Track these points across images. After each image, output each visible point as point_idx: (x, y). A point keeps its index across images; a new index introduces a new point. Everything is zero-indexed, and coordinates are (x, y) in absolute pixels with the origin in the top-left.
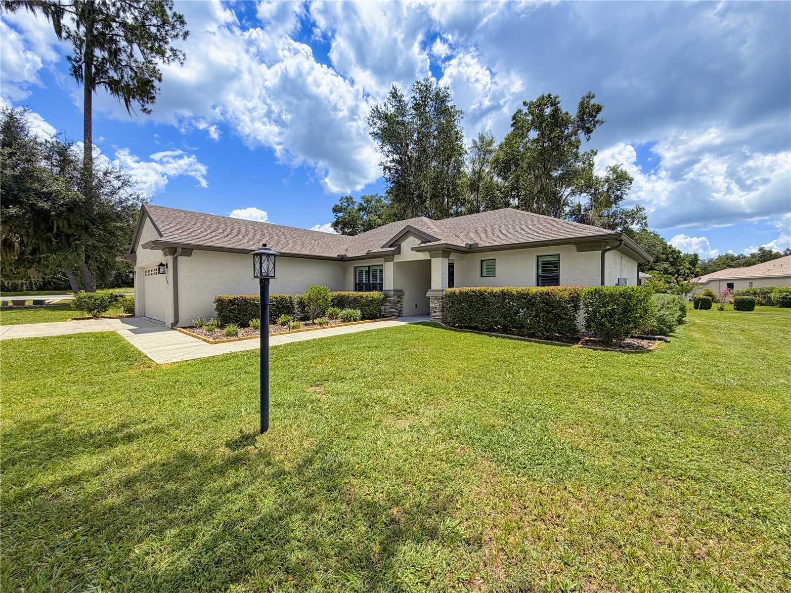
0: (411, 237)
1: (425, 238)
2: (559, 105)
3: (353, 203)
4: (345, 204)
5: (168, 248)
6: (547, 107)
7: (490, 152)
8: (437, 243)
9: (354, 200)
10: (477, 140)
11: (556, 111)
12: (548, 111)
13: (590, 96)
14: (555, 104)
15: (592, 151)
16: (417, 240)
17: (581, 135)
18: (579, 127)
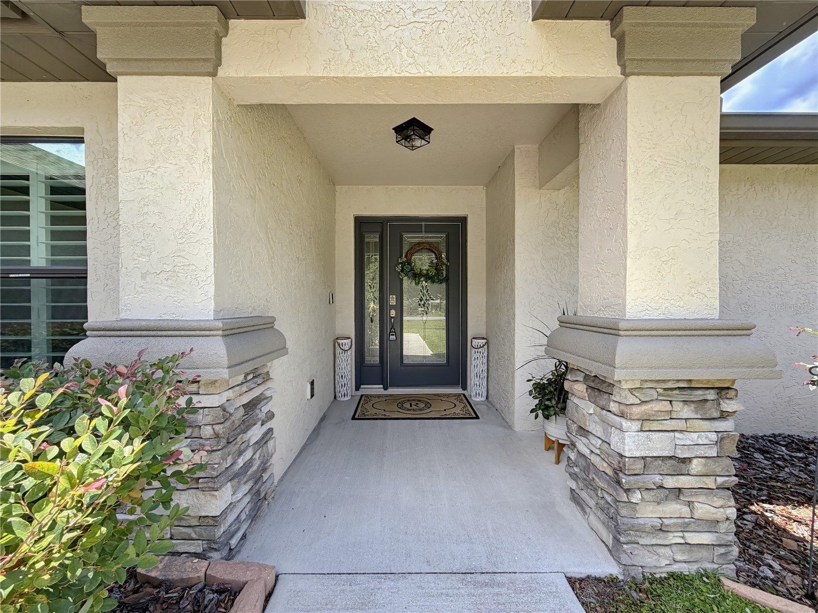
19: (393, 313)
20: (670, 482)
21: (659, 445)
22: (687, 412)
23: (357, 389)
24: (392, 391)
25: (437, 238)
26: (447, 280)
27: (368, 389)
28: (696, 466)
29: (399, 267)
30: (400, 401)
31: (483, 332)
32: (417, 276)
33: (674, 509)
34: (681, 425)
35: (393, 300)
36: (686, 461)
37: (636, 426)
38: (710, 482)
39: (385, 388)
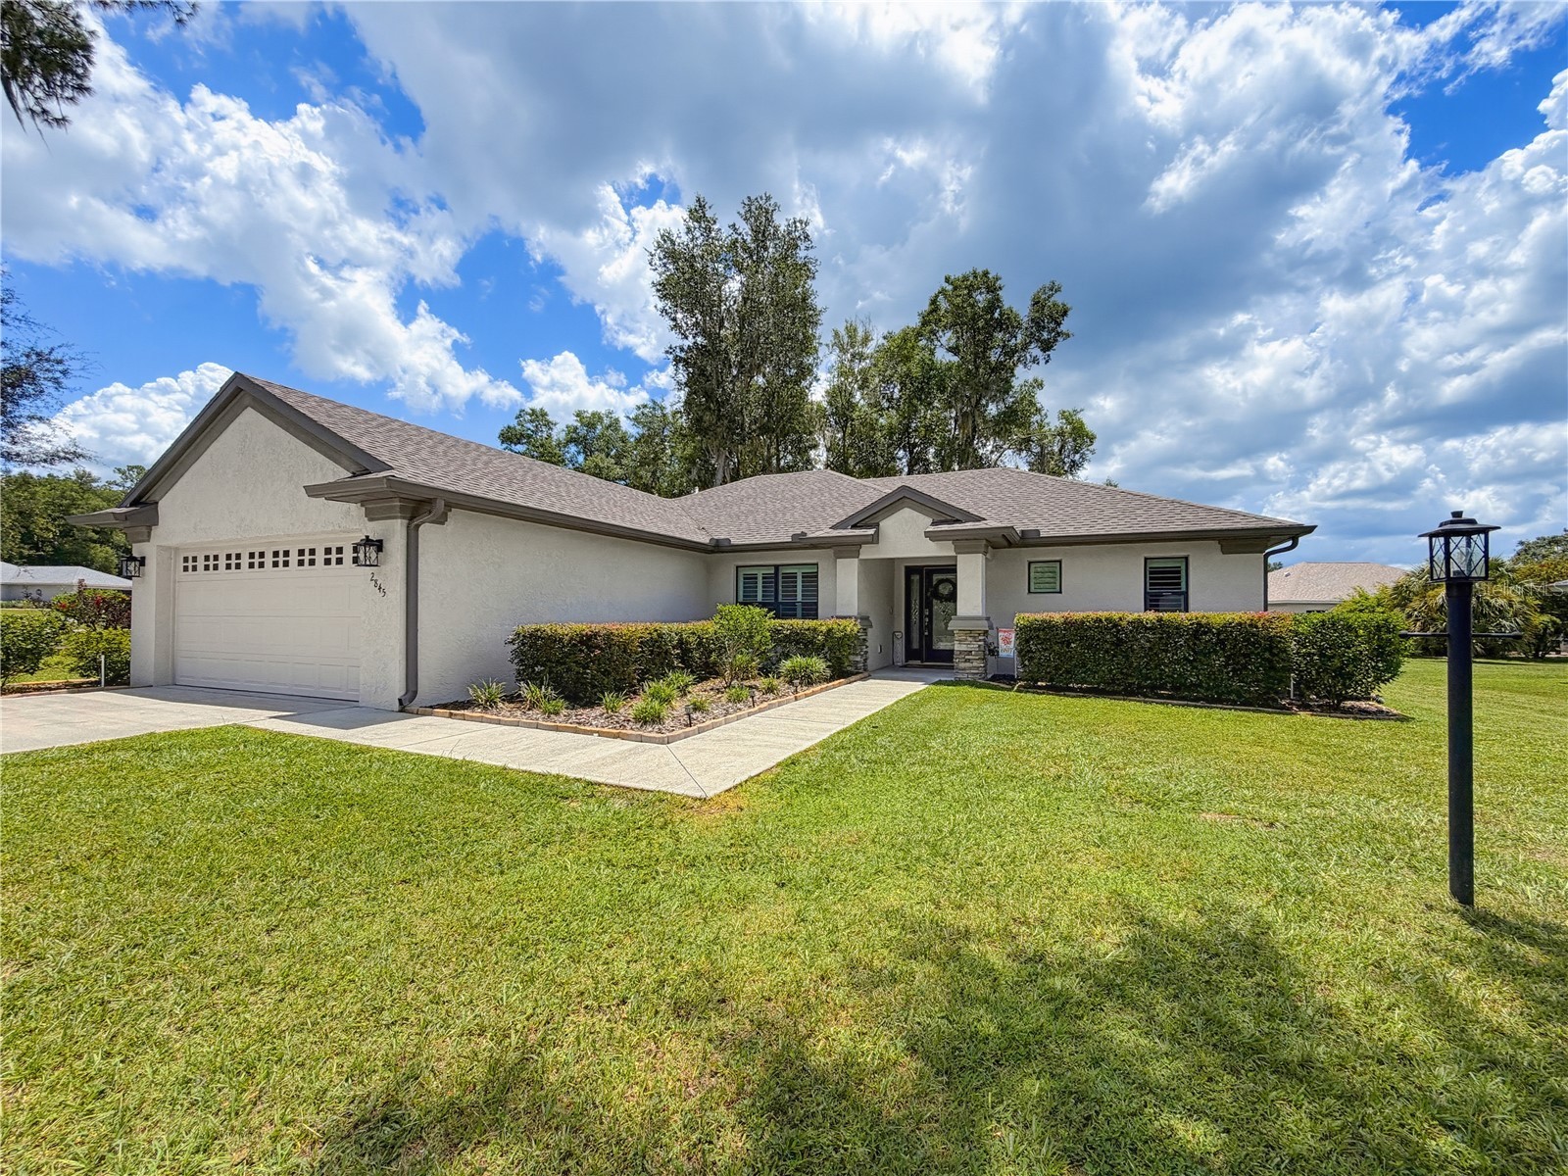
0: (907, 510)
1: (943, 513)
2: (1000, 293)
3: (549, 425)
4: (529, 425)
5: (402, 499)
6: (981, 293)
7: (861, 357)
8: (969, 525)
9: (550, 418)
10: (843, 332)
11: (994, 304)
12: (982, 298)
13: (1054, 289)
14: (992, 288)
15: (1036, 381)
16: (922, 516)
17: (1035, 350)
18: (1032, 337)
19: (927, 619)
20: (966, 657)
22: (970, 639)
23: (906, 661)
24: (925, 663)
25: (954, 578)
27: (911, 662)
28: (974, 653)
29: (929, 595)
32: (940, 598)
34: (969, 642)
35: (927, 612)
36: (971, 652)
37: (958, 642)
39: (922, 662)
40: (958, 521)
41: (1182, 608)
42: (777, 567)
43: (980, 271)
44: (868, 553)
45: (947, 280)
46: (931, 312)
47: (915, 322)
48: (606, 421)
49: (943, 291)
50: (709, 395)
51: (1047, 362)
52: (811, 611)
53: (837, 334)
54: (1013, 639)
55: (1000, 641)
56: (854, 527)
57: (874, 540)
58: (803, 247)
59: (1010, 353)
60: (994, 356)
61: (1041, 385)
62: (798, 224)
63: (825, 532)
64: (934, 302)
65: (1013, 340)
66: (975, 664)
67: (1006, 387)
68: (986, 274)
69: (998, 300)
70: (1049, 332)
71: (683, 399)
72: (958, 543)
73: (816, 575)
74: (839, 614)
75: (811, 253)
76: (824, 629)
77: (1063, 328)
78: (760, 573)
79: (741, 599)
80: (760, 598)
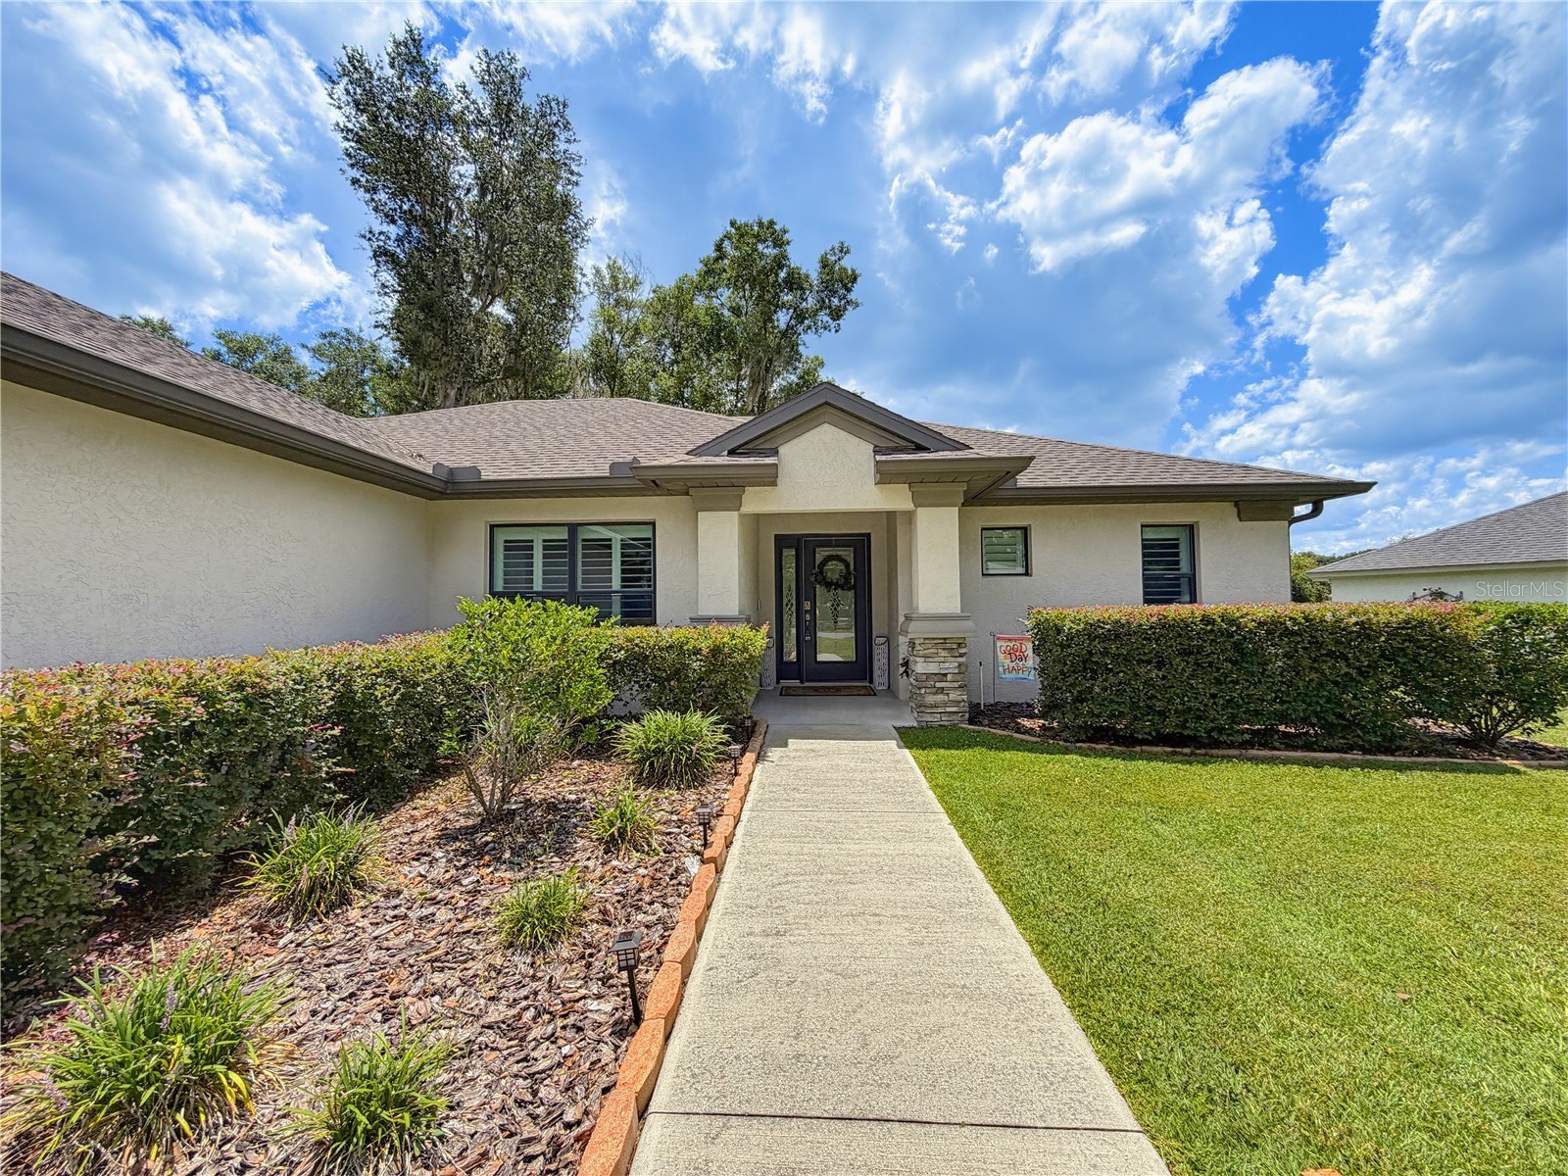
1: (896, 436)
2: (787, 247)
6: (767, 246)
8: (950, 455)
10: (605, 269)
14: (779, 242)
16: (852, 439)
17: (824, 317)
18: (822, 305)
19: (808, 617)
20: (938, 685)
21: (933, 668)
22: (944, 653)
23: (778, 682)
24: (807, 684)
25: (848, 554)
26: (854, 587)
27: (784, 683)
28: (949, 677)
29: (813, 579)
30: (816, 689)
31: (885, 632)
32: (828, 585)
33: (940, 697)
34: (942, 659)
35: (807, 606)
36: (945, 675)
37: (922, 659)
38: (956, 685)
39: (802, 682)
40: (920, 448)
41: (1187, 598)
42: (573, 528)
43: (765, 221)
44: (757, 501)
45: (733, 224)
46: (717, 260)
47: (694, 270)
48: (271, 349)
49: (728, 236)
50: (428, 307)
51: (837, 331)
52: (640, 609)
53: (598, 271)
54: (1030, 652)
55: (1001, 656)
56: (732, 453)
57: (769, 478)
58: (562, 138)
59: (800, 316)
60: (782, 318)
61: (822, 364)
62: (553, 104)
63: (678, 458)
64: (719, 247)
65: (804, 304)
66: (953, 696)
67: (794, 356)
68: (772, 223)
69: (785, 257)
70: (840, 300)
71: (392, 308)
72: (917, 488)
73: (650, 544)
74: (704, 612)
75: (573, 148)
76: (705, 646)
77: (851, 296)
78: (538, 538)
79: (499, 587)
80: (538, 586)
